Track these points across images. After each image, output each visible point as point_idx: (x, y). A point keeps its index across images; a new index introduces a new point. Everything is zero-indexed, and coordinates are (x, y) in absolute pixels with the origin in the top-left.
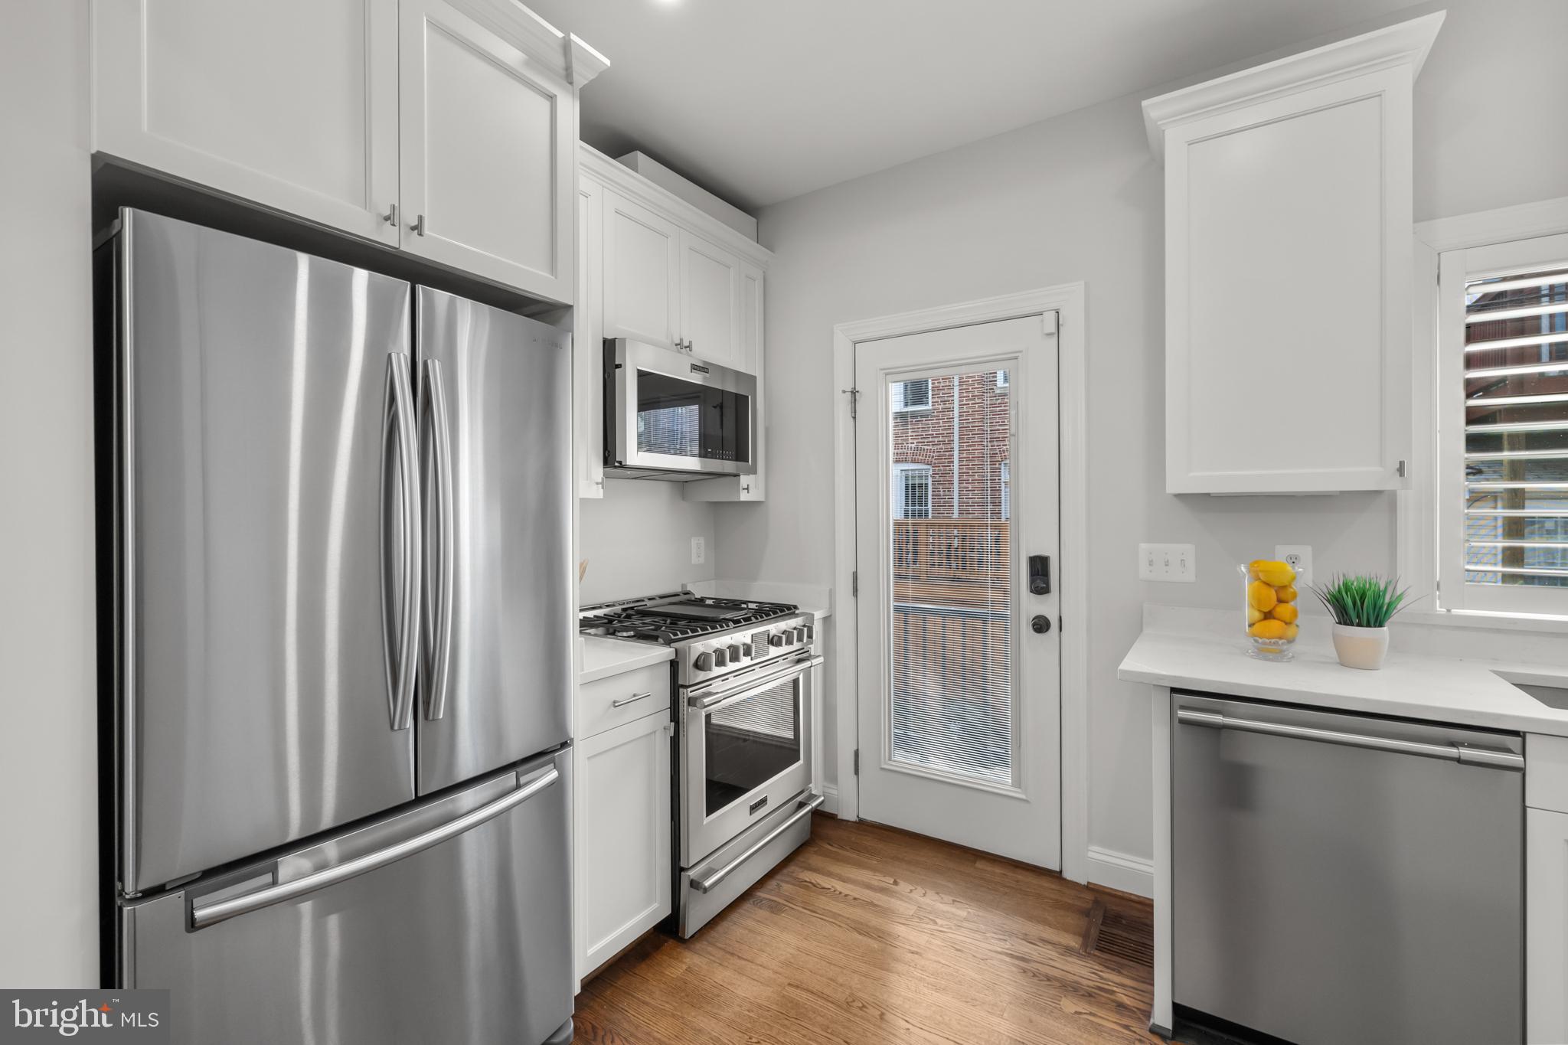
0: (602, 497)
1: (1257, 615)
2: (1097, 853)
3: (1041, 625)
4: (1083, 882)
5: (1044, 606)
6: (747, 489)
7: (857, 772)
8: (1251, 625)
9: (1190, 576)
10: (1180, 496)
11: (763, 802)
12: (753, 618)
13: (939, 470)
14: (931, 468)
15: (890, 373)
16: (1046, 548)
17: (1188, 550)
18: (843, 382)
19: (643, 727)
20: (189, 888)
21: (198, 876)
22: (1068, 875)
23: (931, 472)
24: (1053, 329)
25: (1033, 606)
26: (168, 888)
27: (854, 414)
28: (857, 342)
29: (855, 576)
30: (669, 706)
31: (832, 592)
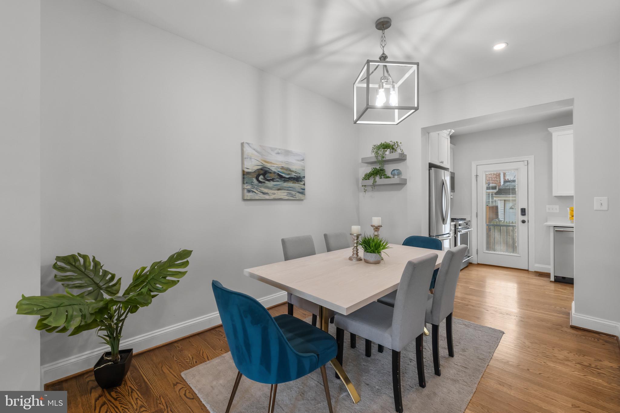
1: (571, 216)
2: (537, 265)
3: (524, 222)
4: (534, 271)
5: (525, 218)
7: (477, 254)
8: (570, 218)
9: (558, 211)
10: (555, 196)
16: (525, 206)
17: (557, 207)
18: (474, 174)
22: (530, 270)
24: (527, 164)
25: (522, 218)
27: (477, 181)
28: (477, 165)
29: (477, 213)
30: (454, 232)
31: (471, 217)
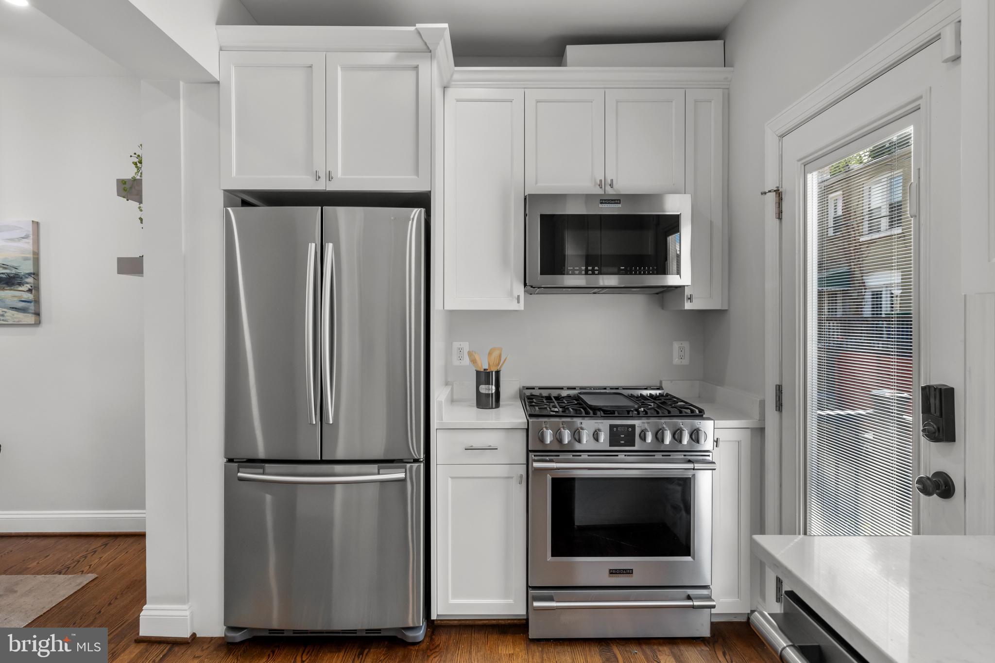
0: (523, 309)
5: (947, 460)
6: (690, 299)
11: (629, 572)
12: (616, 412)
15: (808, 164)
18: (770, 185)
19: (502, 471)
20: (240, 464)
21: (245, 460)
24: (953, 50)
25: (936, 457)
26: (235, 461)
27: (780, 215)
28: (782, 136)
29: (779, 389)
30: (525, 462)
31: (762, 404)
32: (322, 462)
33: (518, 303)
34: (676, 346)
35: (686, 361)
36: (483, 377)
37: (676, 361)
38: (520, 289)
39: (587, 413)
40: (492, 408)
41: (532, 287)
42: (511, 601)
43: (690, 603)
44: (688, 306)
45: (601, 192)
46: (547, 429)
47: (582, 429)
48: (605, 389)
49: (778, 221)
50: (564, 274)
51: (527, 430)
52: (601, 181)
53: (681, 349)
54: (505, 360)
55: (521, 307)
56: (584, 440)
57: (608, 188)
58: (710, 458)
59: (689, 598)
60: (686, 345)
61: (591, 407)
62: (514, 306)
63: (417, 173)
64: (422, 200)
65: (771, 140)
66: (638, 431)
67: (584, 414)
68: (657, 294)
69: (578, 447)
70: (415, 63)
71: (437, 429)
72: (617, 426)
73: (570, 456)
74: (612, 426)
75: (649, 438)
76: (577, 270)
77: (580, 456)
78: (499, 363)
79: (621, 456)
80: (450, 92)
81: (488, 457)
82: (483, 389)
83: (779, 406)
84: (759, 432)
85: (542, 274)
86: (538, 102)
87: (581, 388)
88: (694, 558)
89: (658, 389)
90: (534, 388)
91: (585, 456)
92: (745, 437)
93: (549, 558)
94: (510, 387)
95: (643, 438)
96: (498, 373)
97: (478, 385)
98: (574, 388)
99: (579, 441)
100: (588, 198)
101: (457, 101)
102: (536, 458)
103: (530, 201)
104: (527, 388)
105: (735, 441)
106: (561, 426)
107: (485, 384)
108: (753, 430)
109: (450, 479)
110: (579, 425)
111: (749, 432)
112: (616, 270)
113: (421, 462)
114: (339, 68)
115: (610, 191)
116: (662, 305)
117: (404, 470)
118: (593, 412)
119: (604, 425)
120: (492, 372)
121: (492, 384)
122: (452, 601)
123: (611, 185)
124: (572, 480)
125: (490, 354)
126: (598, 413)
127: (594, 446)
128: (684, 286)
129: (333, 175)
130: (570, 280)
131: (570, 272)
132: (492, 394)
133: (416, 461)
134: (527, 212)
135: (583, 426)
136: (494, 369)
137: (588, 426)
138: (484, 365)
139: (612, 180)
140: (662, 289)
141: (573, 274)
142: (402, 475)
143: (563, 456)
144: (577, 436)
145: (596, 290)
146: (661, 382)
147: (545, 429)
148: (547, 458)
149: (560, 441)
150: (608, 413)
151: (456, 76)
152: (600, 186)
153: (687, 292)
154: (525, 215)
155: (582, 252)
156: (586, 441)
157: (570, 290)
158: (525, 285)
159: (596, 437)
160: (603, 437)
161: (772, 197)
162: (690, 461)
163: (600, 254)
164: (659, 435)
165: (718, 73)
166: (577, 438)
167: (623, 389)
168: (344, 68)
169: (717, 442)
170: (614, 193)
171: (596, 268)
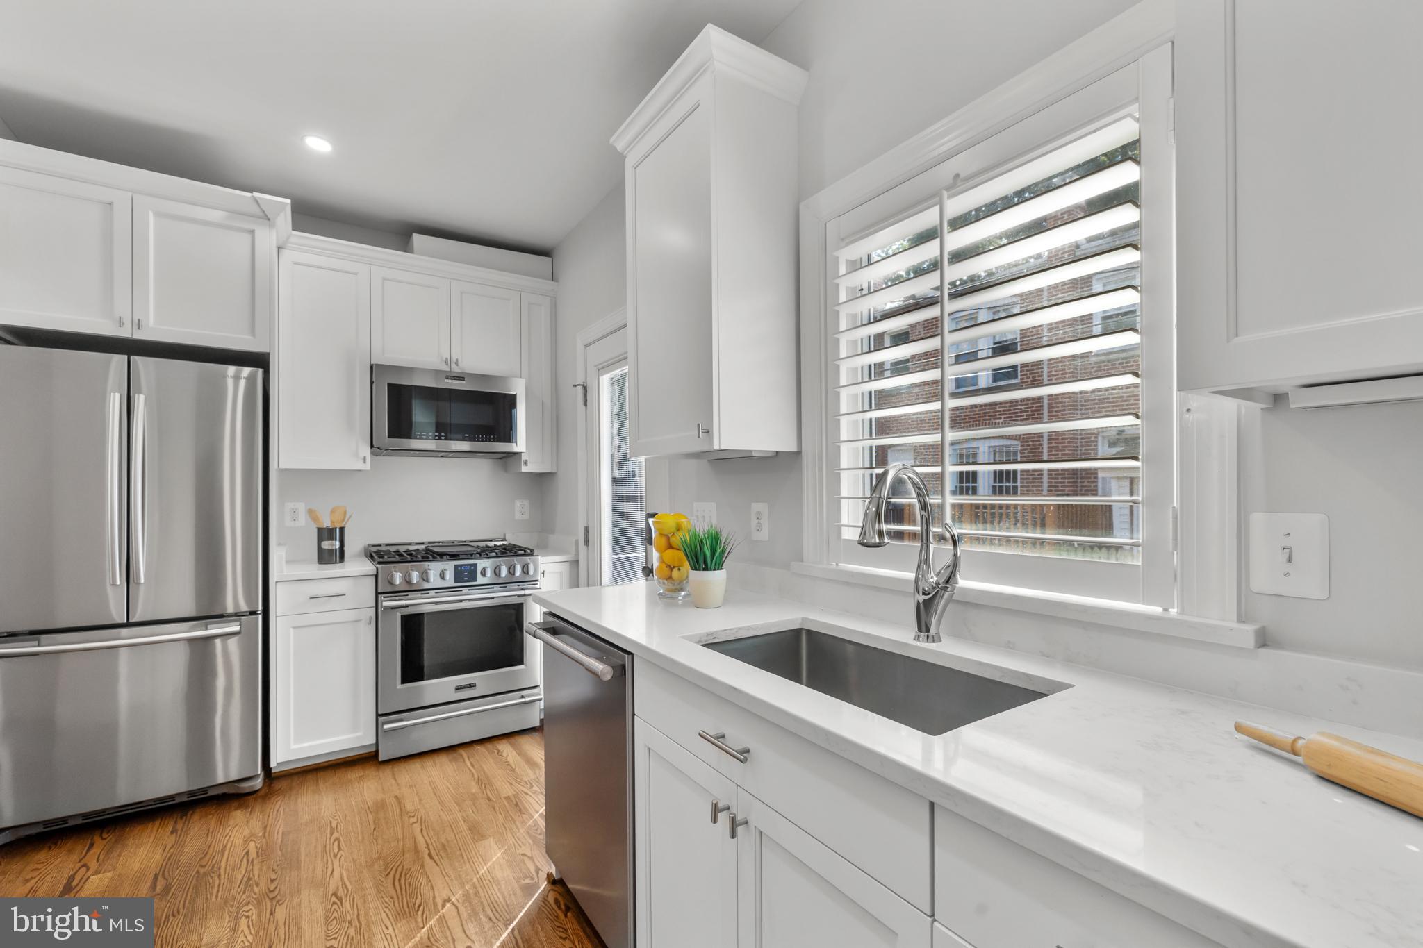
0: (369, 469)
6: (525, 463)
11: (472, 686)
12: (461, 555)
13: (1029, 445)
14: (1020, 444)
15: (602, 369)
17: (713, 508)
18: (579, 380)
23: (1019, 448)
27: (585, 404)
28: (587, 346)
29: (586, 529)
30: (374, 605)
31: (577, 543)
32: (128, 625)
33: (364, 462)
34: (518, 504)
35: (526, 517)
36: (325, 534)
37: (518, 516)
38: (366, 450)
39: (434, 557)
40: (336, 563)
41: (379, 448)
42: (359, 734)
43: (523, 700)
44: (524, 469)
45: (448, 369)
46: (396, 572)
47: (429, 569)
48: (453, 542)
49: (584, 407)
50: (411, 438)
51: (376, 576)
52: (447, 359)
53: (522, 507)
54: (350, 517)
55: (368, 467)
56: (432, 579)
57: (454, 365)
58: (538, 586)
59: (523, 697)
60: (526, 503)
61: (438, 553)
62: (359, 466)
63: (253, 333)
64: (260, 361)
65: (580, 347)
66: (479, 569)
67: (431, 559)
68: (500, 459)
69: (426, 586)
70: (251, 227)
71: (276, 582)
72: (461, 566)
73: (418, 594)
74: (456, 567)
75: (489, 573)
76: (424, 435)
77: (428, 593)
78: (343, 520)
79: (465, 590)
80: (285, 254)
81: (335, 604)
82: (326, 545)
83: (587, 543)
84: (575, 563)
85: (389, 436)
86: (384, 279)
87: (430, 543)
88: (526, 665)
89: (502, 540)
90: (380, 546)
91: (432, 593)
92: (564, 568)
93: (399, 686)
94: (354, 544)
95: (483, 574)
96: (342, 529)
97: (320, 541)
98: (423, 544)
99: (427, 581)
100: (437, 373)
101: (295, 264)
102: (386, 599)
103: (375, 370)
104: (374, 546)
105: (557, 572)
106: (410, 569)
107: (328, 540)
108: (571, 562)
109: (291, 630)
110: (427, 567)
111: (568, 564)
112: (460, 436)
113: (258, 614)
114: (151, 214)
115: (456, 369)
116: (505, 469)
117: (239, 623)
118: (441, 556)
119: (449, 567)
120: (336, 528)
121: (336, 540)
122: (293, 747)
123: (457, 363)
124: (420, 616)
125: (333, 512)
126: (445, 557)
127: (440, 584)
128: (521, 453)
129: (143, 323)
130: (416, 444)
131: (418, 437)
132: (336, 549)
133: (253, 613)
134: (374, 380)
135: (430, 567)
136: (338, 526)
137: (434, 568)
138: (327, 524)
139: (457, 360)
140: (503, 455)
141: (421, 438)
142: (237, 628)
143: (411, 595)
144: (424, 577)
145: (443, 454)
146: (505, 535)
147: (394, 573)
148: (397, 598)
149: (409, 582)
150: (453, 556)
151: (292, 240)
152: (446, 362)
153: (524, 458)
154: (372, 382)
155: (432, 420)
156: (434, 581)
157: (417, 452)
158: (372, 446)
159: (442, 576)
160: (450, 576)
161: (580, 388)
162: (522, 589)
163: (449, 422)
164: (497, 572)
165: (548, 285)
166: (425, 578)
167: (471, 542)
168: (158, 214)
169: (543, 573)
170: (460, 371)
171: (443, 434)
